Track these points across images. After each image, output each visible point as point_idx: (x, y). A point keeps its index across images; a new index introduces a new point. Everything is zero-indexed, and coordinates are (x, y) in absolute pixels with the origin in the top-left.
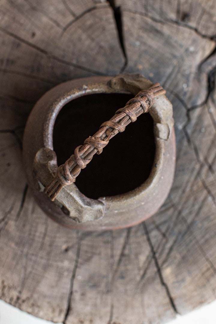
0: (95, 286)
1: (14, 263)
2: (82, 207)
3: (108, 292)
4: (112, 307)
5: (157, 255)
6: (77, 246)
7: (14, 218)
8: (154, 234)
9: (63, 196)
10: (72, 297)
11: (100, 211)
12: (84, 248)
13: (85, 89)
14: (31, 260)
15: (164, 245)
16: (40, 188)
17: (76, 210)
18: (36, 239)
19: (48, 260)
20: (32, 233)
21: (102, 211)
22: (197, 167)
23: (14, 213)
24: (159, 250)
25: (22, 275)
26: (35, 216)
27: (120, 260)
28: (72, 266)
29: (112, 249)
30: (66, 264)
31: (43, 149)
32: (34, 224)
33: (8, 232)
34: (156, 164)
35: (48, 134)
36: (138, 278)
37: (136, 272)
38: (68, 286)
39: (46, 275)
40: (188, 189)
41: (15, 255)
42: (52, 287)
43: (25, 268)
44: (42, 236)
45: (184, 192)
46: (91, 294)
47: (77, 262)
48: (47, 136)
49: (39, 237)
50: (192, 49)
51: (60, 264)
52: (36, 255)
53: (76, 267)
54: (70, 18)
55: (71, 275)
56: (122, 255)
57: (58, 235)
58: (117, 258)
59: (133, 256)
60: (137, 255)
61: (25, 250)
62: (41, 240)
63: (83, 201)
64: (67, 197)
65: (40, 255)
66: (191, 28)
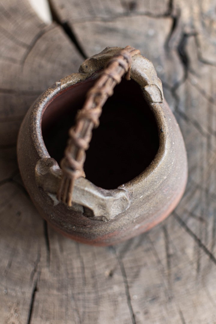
0: (155, 299)
1: (64, 310)
2: (103, 200)
3: (170, 299)
4: (181, 313)
5: (203, 242)
6: (119, 267)
7: (45, 264)
8: (191, 222)
9: (78, 195)
10: (136, 320)
11: (124, 198)
12: (127, 265)
13: (60, 85)
14: (79, 300)
15: (206, 229)
16: (53, 202)
17: (99, 206)
18: (76, 276)
19: (97, 292)
20: (70, 272)
21: (126, 197)
22: (205, 140)
23: (43, 259)
24: (203, 236)
25: (77, 319)
26: (65, 253)
27: (169, 263)
28: (123, 289)
29: (156, 254)
30: (117, 289)
31: (41, 161)
32: (68, 262)
33: (44, 281)
34: (161, 130)
35: (40, 144)
36: (194, 273)
37: (189, 267)
38: (128, 311)
39: (101, 308)
40: (205, 166)
41: (61, 301)
42: (112, 318)
43: (77, 310)
44: (80, 271)
45: (202, 169)
46: (154, 309)
47: (126, 282)
48: (39, 147)
49: (78, 273)
50: (151, 32)
51: (110, 292)
52: (83, 293)
53: (128, 287)
54: (23, 51)
55: (125, 298)
56: (169, 256)
57: (96, 263)
58: (164, 262)
59: (179, 253)
60: (183, 250)
61: (70, 292)
62: (80, 275)
63: (102, 193)
64: (83, 195)
65: (86, 291)
66: (142, 14)
